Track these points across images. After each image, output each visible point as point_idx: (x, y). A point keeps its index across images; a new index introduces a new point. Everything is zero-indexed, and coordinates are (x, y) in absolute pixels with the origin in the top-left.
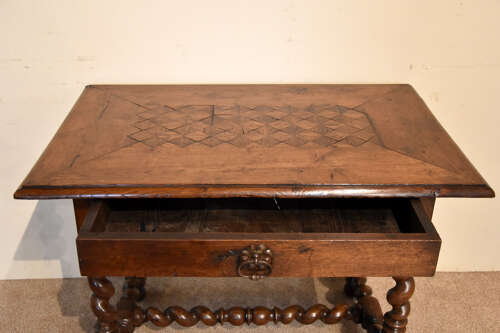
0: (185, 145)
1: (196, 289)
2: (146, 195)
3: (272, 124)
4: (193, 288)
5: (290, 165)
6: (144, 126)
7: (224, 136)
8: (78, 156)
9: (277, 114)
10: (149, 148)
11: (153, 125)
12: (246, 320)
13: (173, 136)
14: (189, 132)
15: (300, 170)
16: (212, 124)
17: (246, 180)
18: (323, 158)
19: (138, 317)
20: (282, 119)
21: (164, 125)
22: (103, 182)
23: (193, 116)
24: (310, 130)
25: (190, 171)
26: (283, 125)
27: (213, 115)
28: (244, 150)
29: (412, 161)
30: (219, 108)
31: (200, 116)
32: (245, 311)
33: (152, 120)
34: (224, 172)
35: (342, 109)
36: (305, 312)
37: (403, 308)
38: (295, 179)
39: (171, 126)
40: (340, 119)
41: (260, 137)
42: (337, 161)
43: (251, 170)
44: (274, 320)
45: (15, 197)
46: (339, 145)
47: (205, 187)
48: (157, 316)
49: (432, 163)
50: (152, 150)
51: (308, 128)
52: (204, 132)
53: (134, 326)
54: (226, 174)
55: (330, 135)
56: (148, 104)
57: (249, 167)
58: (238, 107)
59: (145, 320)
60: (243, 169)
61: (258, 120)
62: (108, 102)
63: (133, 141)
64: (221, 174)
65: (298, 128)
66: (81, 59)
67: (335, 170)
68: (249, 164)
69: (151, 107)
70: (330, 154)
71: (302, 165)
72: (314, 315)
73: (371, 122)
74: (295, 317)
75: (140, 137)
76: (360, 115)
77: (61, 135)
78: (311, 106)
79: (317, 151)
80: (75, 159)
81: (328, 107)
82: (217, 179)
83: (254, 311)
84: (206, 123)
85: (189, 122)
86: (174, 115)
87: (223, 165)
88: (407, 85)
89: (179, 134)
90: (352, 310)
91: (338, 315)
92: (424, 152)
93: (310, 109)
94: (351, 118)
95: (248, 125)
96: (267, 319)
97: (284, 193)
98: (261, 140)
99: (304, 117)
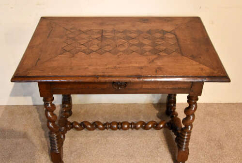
0: (89, 53)
1: (96, 111)
2: (71, 81)
3: (130, 41)
4: (94, 111)
5: (137, 65)
6: (69, 42)
7: (107, 48)
8: (39, 59)
9: (133, 35)
10: (72, 55)
11: (74, 42)
12: (118, 128)
13: (83, 48)
14: (91, 46)
15: (141, 68)
16: (102, 41)
17: (116, 73)
18: (153, 61)
19: (68, 126)
20: (135, 38)
21: (79, 41)
22: (51, 74)
23: (92, 36)
24: (148, 45)
25: (91, 68)
26: (135, 42)
27: (102, 35)
28: (116, 56)
29: (194, 63)
30: (105, 31)
31: (96, 37)
32: (118, 124)
33: (73, 39)
34: (106, 69)
35: (164, 32)
36: (146, 125)
37: (189, 127)
38: (139, 72)
39: (82, 42)
40: (162, 38)
41: (124, 49)
42: (159, 63)
43: (119, 67)
44: (131, 128)
45: (11, 81)
46: (161, 54)
47: (97, 77)
48: (77, 126)
49: (204, 64)
50: (73, 56)
51: (147, 44)
52: (98, 45)
53: (67, 130)
54: (108, 70)
55: (157, 48)
56: (71, 29)
57: (118, 66)
58: (114, 31)
59: (72, 128)
60: (115, 68)
61: (123, 38)
62: (52, 27)
63: (64, 51)
64: (105, 70)
65: (142, 43)
67: (158, 68)
68: (118, 64)
69: (72, 31)
70: (157, 59)
71: (142, 65)
72: (150, 126)
73: (177, 39)
74: (141, 127)
76: (172, 36)
77: (30, 47)
78: (150, 31)
79: (151, 57)
80: (37, 61)
81: (157, 31)
82: (103, 73)
83: (122, 124)
84: (99, 40)
85: (91, 40)
86: (84, 36)
87: (106, 65)
88: (198, 17)
89: (86, 47)
90: (168, 124)
91: (161, 126)
92: (200, 58)
93: (149, 32)
94: (168, 38)
95: (119, 42)
96: (128, 128)
97: (134, 80)
98: (124, 50)
99: (145, 37)
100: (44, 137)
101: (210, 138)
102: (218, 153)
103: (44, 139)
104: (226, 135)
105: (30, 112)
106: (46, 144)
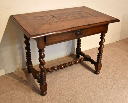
16: (56, 18)
32: (64, 65)
63: (43, 24)
69: (36, 17)
80: (35, 29)
85: (50, 18)
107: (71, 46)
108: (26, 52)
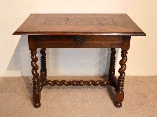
3: (85, 21)
6: (47, 21)
7: (71, 23)
9: (86, 19)
10: (49, 25)
12: (77, 84)
13: (56, 23)
14: (61, 22)
15: (92, 29)
16: (67, 21)
18: (99, 27)
19: (44, 83)
20: (88, 20)
21: (54, 21)
24: (96, 22)
25: (61, 29)
27: (68, 19)
28: (76, 26)
29: (124, 28)
30: (70, 18)
32: (77, 82)
33: (50, 20)
35: (105, 18)
36: (95, 82)
37: (123, 74)
39: (56, 21)
41: (81, 23)
44: (86, 84)
47: (65, 32)
48: (50, 83)
55: (101, 23)
58: (75, 18)
61: (81, 20)
62: (37, 17)
63: (45, 24)
65: (92, 22)
66: (29, 6)
70: (101, 27)
72: (98, 83)
73: (114, 21)
74: (92, 84)
75: (47, 23)
76: (110, 20)
78: (96, 18)
79: (97, 26)
80: (29, 27)
81: (101, 18)
83: (80, 82)
84: (65, 21)
87: (70, 28)
88: (126, 14)
89: (58, 23)
91: (105, 83)
92: (128, 26)
94: (108, 20)
95: (78, 21)
96: (84, 84)
97: (87, 34)
99: (94, 20)
100: (28, 92)
101: (138, 93)
102: (144, 100)
103: (28, 93)
104: (148, 91)
105: (19, 80)
106: (29, 96)
107: (105, 65)
108: (41, 56)
